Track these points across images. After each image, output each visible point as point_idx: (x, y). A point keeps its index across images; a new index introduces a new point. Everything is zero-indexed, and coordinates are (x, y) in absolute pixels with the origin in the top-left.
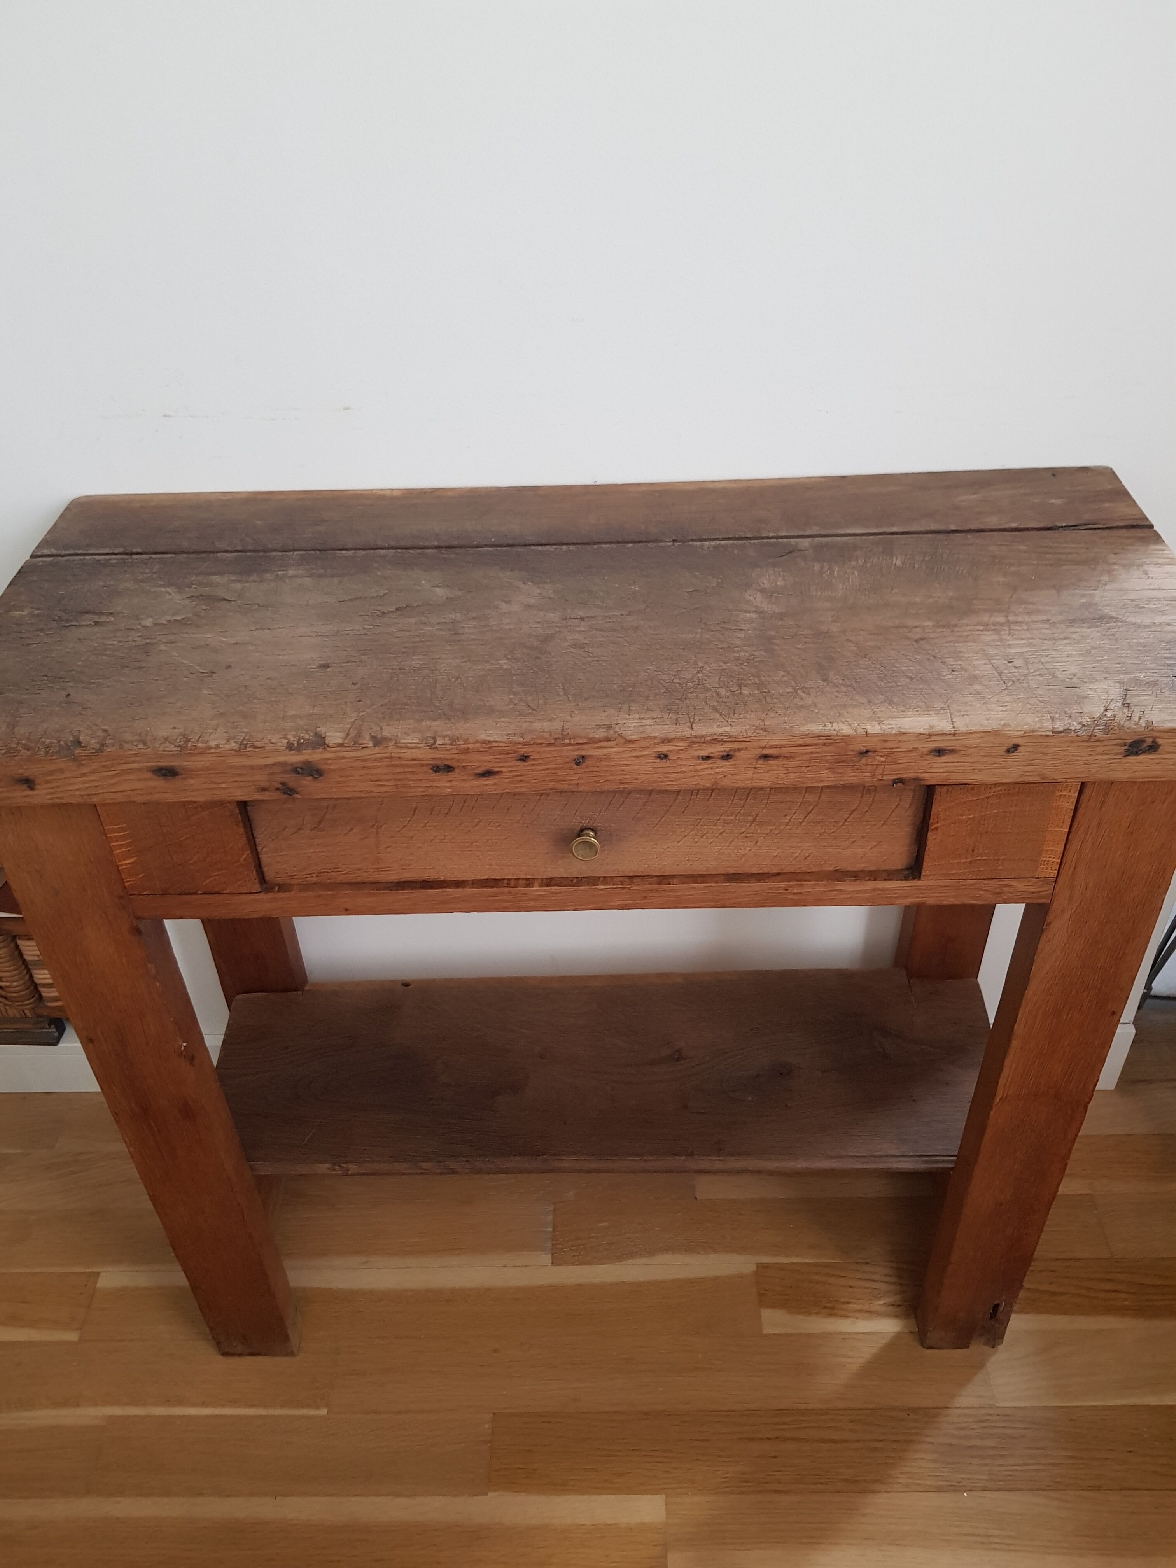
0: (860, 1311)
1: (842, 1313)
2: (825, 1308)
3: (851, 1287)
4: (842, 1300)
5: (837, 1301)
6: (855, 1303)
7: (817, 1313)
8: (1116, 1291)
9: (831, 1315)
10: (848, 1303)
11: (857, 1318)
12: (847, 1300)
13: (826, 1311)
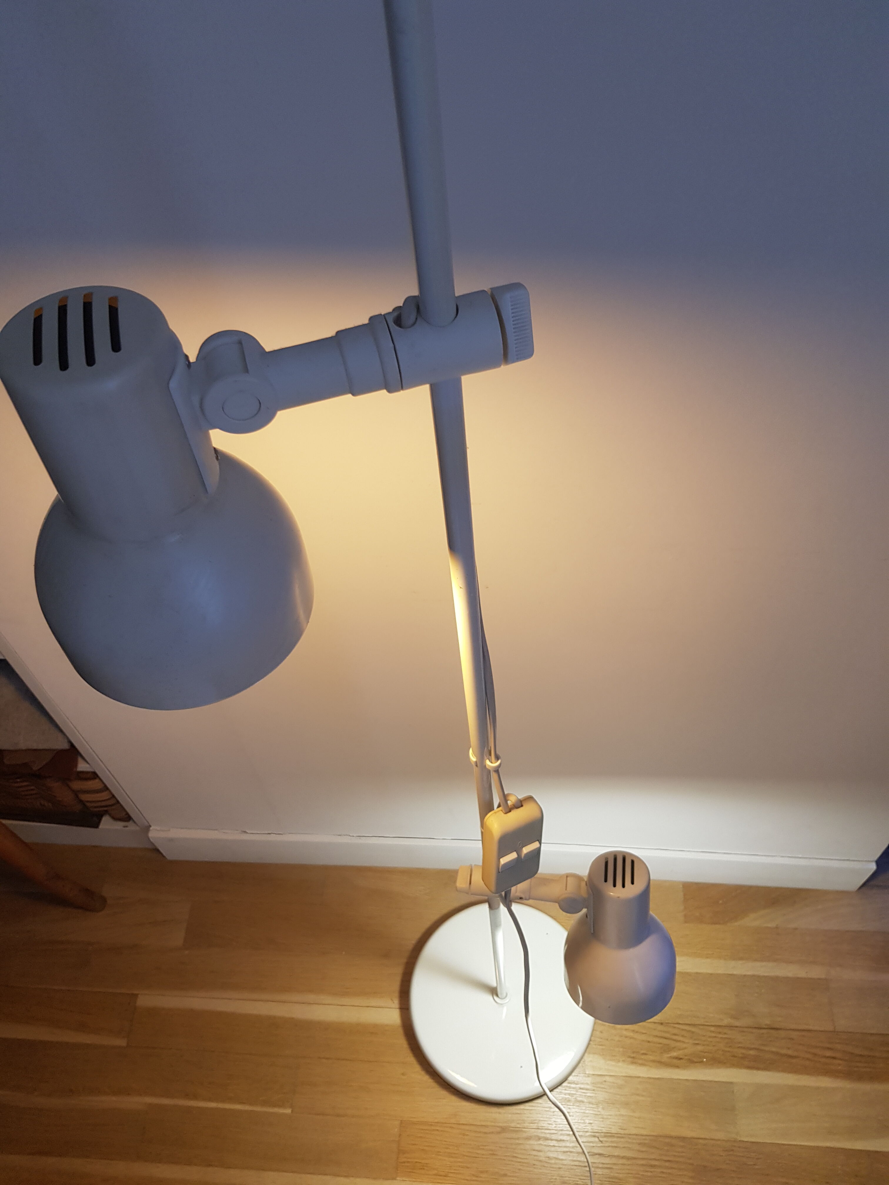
0: (654, 1061)
1: (640, 1062)
2: (630, 1057)
3: (649, 1042)
4: (642, 1052)
5: (638, 1052)
6: (651, 1055)
7: (623, 1061)
8: (834, 1058)
9: (633, 1063)
10: (645, 1054)
11: (651, 1067)
12: (645, 1052)
13: (630, 1059)
